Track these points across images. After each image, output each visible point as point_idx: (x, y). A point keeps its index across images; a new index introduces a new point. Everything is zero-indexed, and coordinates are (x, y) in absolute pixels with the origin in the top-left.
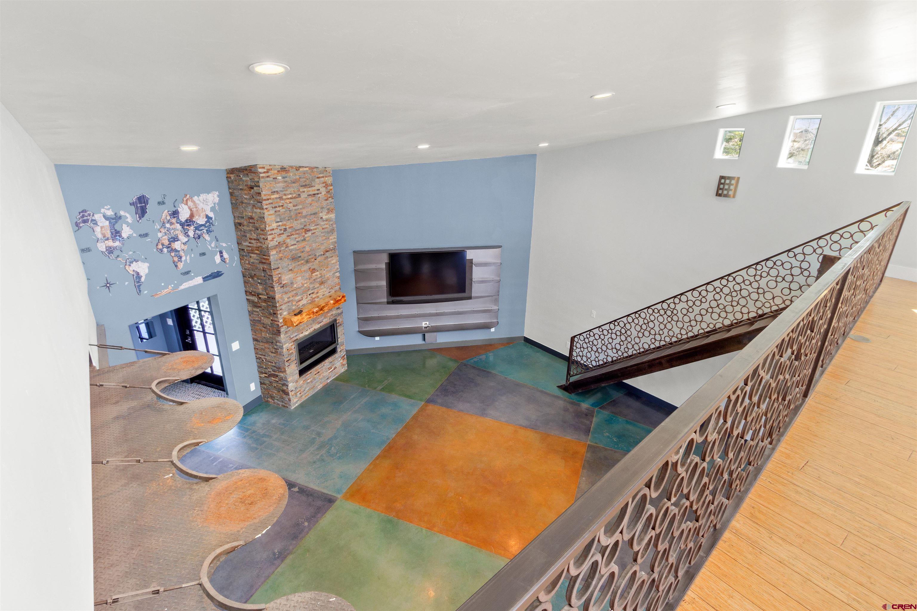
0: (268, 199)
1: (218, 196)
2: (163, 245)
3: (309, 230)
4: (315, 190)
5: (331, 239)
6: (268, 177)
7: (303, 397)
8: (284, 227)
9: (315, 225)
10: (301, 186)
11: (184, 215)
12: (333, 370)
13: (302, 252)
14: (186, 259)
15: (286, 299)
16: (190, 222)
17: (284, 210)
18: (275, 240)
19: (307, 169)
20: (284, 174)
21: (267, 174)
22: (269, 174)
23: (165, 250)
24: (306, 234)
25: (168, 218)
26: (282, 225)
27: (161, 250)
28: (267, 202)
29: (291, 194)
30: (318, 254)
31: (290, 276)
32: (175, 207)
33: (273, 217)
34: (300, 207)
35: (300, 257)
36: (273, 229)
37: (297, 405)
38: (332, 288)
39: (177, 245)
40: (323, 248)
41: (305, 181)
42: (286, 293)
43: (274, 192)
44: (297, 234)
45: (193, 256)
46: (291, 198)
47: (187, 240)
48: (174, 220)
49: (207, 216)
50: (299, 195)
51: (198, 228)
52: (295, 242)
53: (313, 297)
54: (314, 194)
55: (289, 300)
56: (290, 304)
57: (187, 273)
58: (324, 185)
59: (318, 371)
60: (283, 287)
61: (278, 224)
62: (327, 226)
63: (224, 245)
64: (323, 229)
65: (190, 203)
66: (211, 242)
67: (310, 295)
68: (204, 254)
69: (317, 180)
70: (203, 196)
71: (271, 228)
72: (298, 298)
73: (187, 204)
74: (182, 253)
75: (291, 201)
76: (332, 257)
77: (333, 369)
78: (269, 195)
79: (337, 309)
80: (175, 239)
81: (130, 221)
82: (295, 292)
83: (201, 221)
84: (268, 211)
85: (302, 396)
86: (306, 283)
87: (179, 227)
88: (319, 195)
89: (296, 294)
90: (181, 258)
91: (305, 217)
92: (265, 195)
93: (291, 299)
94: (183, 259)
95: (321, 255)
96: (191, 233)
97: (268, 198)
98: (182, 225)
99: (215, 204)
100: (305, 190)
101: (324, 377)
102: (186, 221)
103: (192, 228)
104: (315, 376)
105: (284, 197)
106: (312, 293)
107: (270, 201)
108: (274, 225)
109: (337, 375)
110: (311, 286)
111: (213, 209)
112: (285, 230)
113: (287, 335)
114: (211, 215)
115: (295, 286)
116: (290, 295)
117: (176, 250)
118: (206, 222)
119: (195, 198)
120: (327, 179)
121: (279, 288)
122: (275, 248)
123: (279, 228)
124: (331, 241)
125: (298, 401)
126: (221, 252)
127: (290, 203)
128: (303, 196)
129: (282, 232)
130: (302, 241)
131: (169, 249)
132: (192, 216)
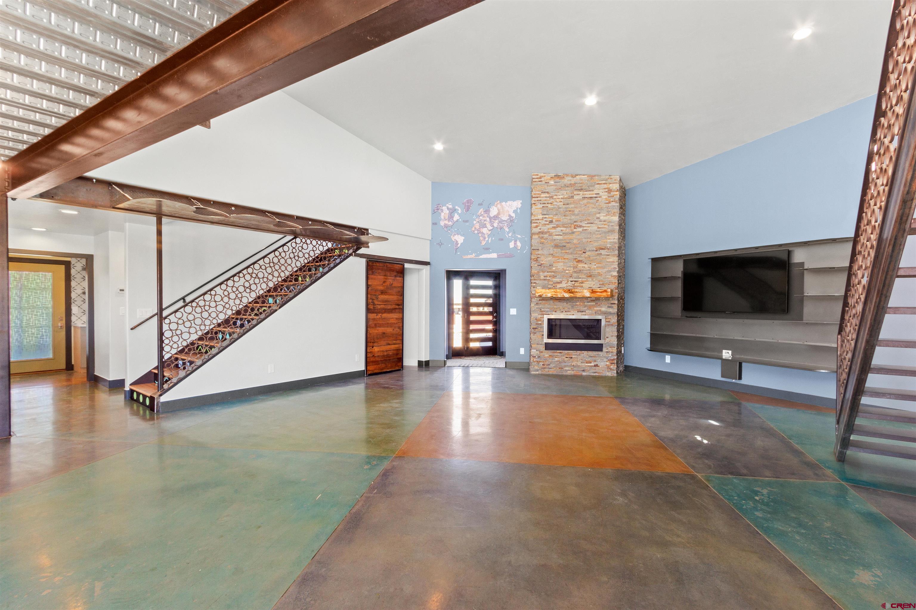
0: (537, 197)
1: (521, 203)
2: (475, 228)
3: (580, 226)
4: (593, 194)
5: (609, 239)
6: (540, 181)
7: (547, 370)
8: (551, 220)
9: (588, 223)
10: (576, 190)
11: (494, 211)
12: (592, 366)
13: (568, 243)
14: (488, 240)
15: (542, 277)
16: (496, 217)
17: (553, 206)
18: (539, 227)
19: (586, 176)
20: (558, 180)
21: (540, 180)
22: (542, 179)
23: (476, 232)
24: (575, 228)
25: (482, 213)
26: (549, 218)
27: (474, 231)
28: (536, 199)
29: (563, 195)
30: (587, 249)
31: (550, 259)
32: (488, 207)
33: (540, 211)
34: (573, 206)
35: (565, 246)
36: (539, 220)
37: (537, 373)
38: (603, 284)
39: (485, 230)
40: (596, 244)
41: (581, 187)
42: (543, 272)
43: (545, 192)
44: (565, 227)
45: (493, 239)
46: (562, 198)
47: (492, 228)
48: (486, 215)
49: (510, 216)
50: (572, 197)
51: (501, 222)
52: (561, 234)
53: (575, 285)
54: (591, 197)
55: (545, 278)
56: (546, 282)
57: (487, 249)
58: (607, 190)
59: (570, 356)
60: (540, 265)
61: (545, 216)
62: (605, 226)
63: (519, 236)
64: (598, 228)
65: (499, 206)
66: (508, 233)
67: (571, 281)
68: (502, 240)
69: (597, 186)
70: (509, 203)
71: (536, 218)
72: (555, 280)
73: (496, 206)
74: (486, 236)
75: (562, 200)
76: (608, 255)
77: (592, 364)
78: (538, 194)
79: (609, 307)
80: (484, 226)
81: (460, 212)
82: (553, 274)
83: (505, 218)
84: (536, 205)
85: (545, 368)
86: (568, 270)
87: (488, 219)
88: (597, 199)
89: (554, 277)
90: (485, 238)
91: (578, 215)
92: (535, 194)
93: (548, 278)
94: (487, 239)
95: (593, 250)
96: (495, 225)
97: (538, 196)
98: (490, 218)
99: (517, 208)
100: (581, 193)
101: (579, 366)
102: (494, 217)
103: (497, 221)
104: (566, 359)
105: (555, 197)
106: (575, 281)
107: (539, 199)
108: (540, 217)
109: (597, 374)
110: (575, 275)
111: (515, 211)
112: (551, 222)
113: (537, 306)
114: (513, 215)
115: (554, 268)
116: (546, 274)
117: (483, 233)
118: (508, 219)
119: (504, 203)
120: (611, 185)
121: (536, 265)
122: (537, 234)
123: (545, 219)
124: (609, 241)
125: (540, 369)
126: (516, 241)
127: (561, 202)
128: (576, 197)
129: (548, 223)
130: (570, 233)
131: (479, 232)
132: (499, 214)
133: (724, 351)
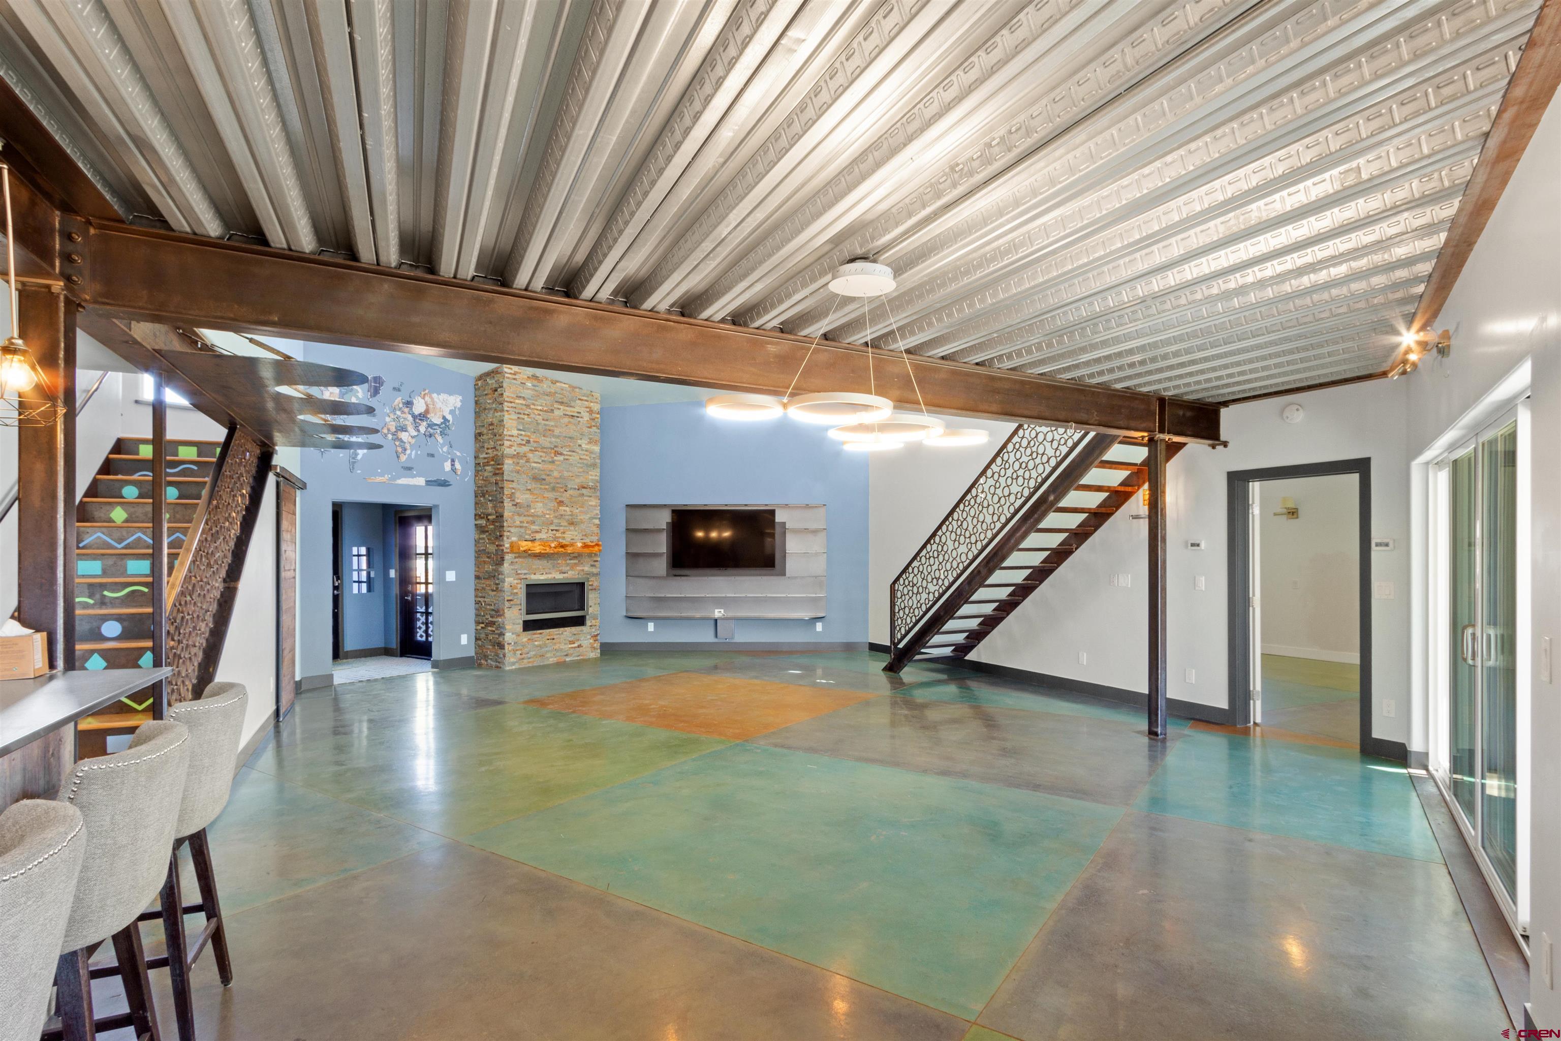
0: (511, 402)
1: (461, 401)
2: (389, 430)
3: (561, 454)
4: (574, 412)
5: (591, 475)
6: (514, 379)
7: (525, 661)
8: (528, 439)
9: (570, 451)
10: (556, 402)
11: (419, 406)
12: (575, 647)
13: (548, 475)
14: (411, 454)
15: (518, 523)
16: (423, 416)
17: (529, 420)
18: (513, 448)
19: (567, 386)
20: (535, 383)
21: (514, 377)
22: (516, 377)
23: (390, 437)
24: (555, 456)
25: (401, 405)
26: (525, 436)
27: (386, 435)
28: (510, 405)
29: (541, 406)
30: (569, 486)
31: (527, 496)
32: (410, 397)
33: (515, 423)
34: (552, 423)
35: (544, 480)
36: (513, 436)
37: (514, 667)
38: (585, 535)
39: (404, 436)
40: (578, 481)
41: (562, 398)
42: (519, 515)
43: (520, 397)
44: (544, 452)
45: (419, 452)
46: (541, 410)
47: (415, 433)
48: (406, 410)
49: (444, 418)
50: (552, 411)
51: (431, 425)
52: (540, 461)
53: (557, 535)
54: (572, 416)
55: (521, 525)
56: (522, 530)
57: (410, 469)
58: (588, 410)
59: (552, 637)
60: (516, 505)
61: (520, 432)
62: (587, 458)
63: (458, 454)
64: (580, 459)
65: (427, 398)
66: (443, 446)
67: (552, 530)
68: (432, 455)
69: (578, 402)
70: (443, 396)
71: (509, 433)
72: (534, 527)
73: (424, 398)
74: (407, 446)
75: (541, 413)
76: (591, 497)
77: (576, 645)
78: (512, 398)
79: (592, 566)
80: (403, 429)
81: (360, 397)
82: (531, 518)
83: (437, 420)
84: (509, 414)
85: (523, 659)
86: (549, 514)
87: (410, 418)
88: (579, 419)
89: (533, 523)
90: (405, 450)
91: (558, 437)
92: (508, 397)
93: (525, 525)
94: (408, 452)
95: (575, 489)
96: (422, 429)
97: (512, 400)
98: (414, 417)
99: (455, 408)
100: (561, 407)
101: (561, 650)
102: (420, 415)
103: (425, 423)
104: (547, 642)
105: (532, 407)
106: (556, 530)
107: (513, 405)
108: (515, 432)
109: (581, 657)
110: (556, 521)
111: (452, 412)
112: (528, 442)
113: (512, 567)
114: (449, 417)
115: (533, 511)
116: (523, 519)
117: (401, 440)
118: (442, 423)
119: (435, 395)
120: (592, 404)
121: (510, 505)
122: (512, 458)
123: (522, 437)
124: (590, 477)
125: (516, 662)
126: (453, 461)
127: (539, 415)
128: (557, 412)
129: (524, 442)
130: (550, 462)
131: (395, 437)
132: (427, 411)
133: (716, 611)
